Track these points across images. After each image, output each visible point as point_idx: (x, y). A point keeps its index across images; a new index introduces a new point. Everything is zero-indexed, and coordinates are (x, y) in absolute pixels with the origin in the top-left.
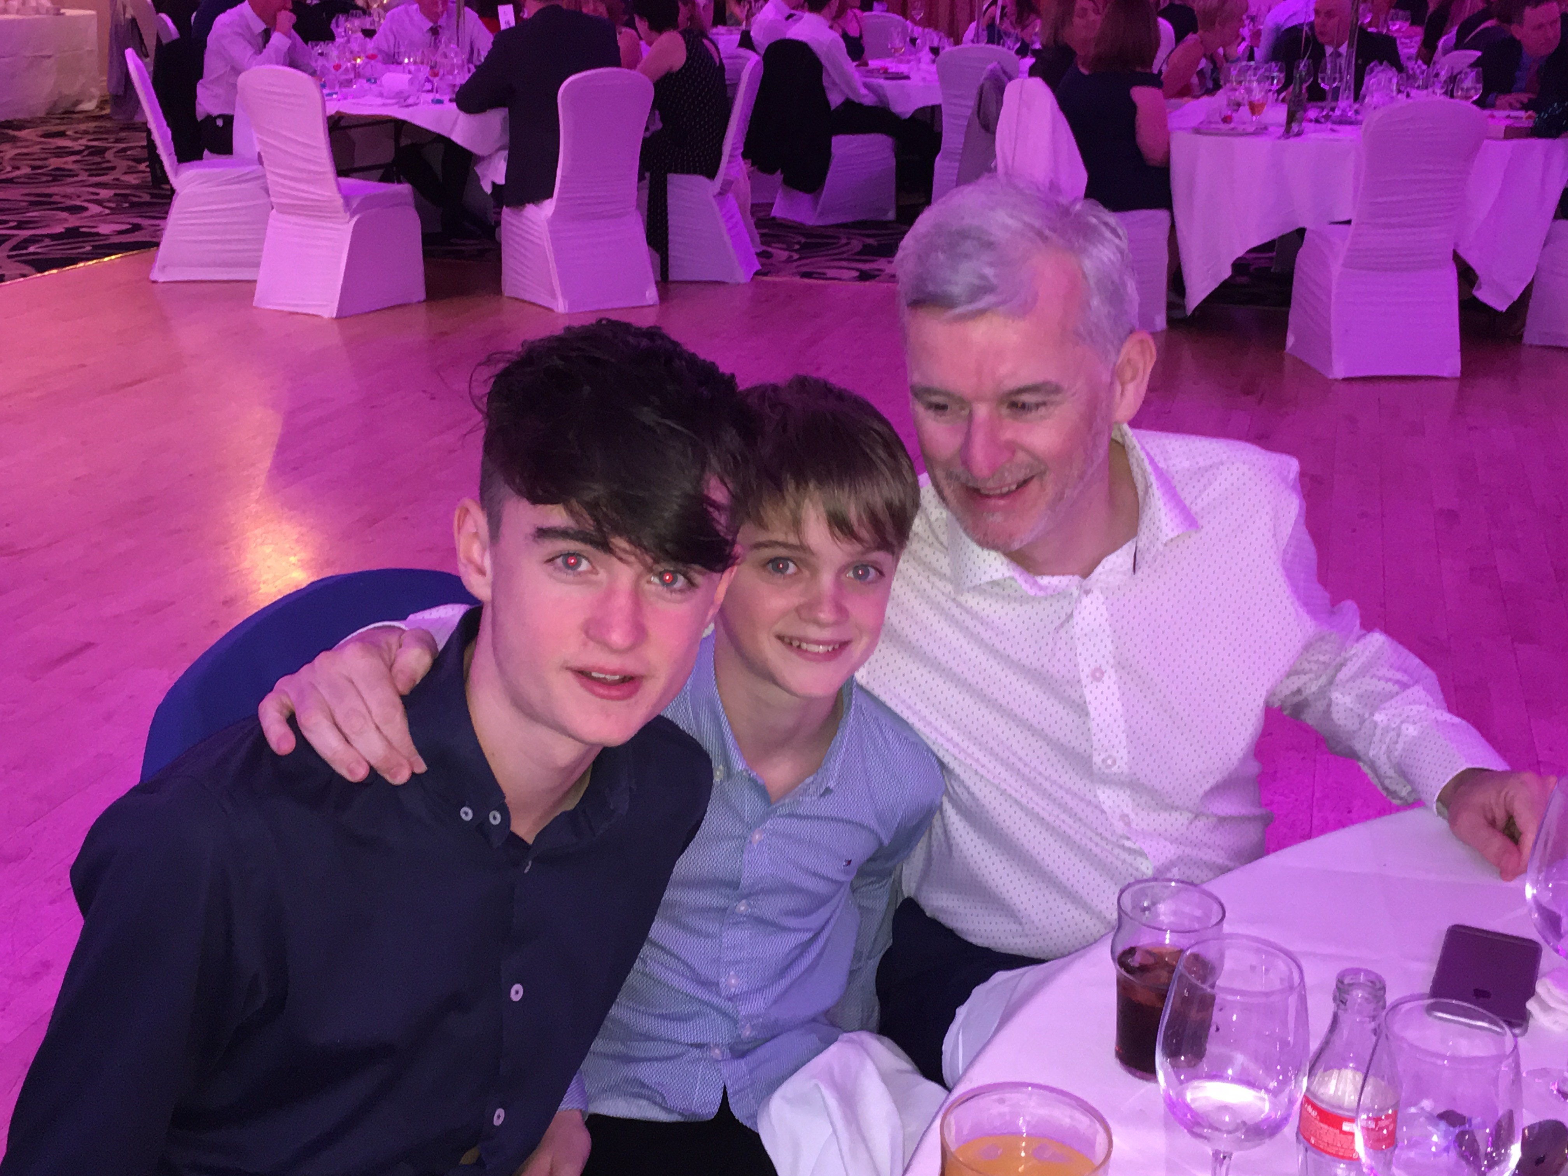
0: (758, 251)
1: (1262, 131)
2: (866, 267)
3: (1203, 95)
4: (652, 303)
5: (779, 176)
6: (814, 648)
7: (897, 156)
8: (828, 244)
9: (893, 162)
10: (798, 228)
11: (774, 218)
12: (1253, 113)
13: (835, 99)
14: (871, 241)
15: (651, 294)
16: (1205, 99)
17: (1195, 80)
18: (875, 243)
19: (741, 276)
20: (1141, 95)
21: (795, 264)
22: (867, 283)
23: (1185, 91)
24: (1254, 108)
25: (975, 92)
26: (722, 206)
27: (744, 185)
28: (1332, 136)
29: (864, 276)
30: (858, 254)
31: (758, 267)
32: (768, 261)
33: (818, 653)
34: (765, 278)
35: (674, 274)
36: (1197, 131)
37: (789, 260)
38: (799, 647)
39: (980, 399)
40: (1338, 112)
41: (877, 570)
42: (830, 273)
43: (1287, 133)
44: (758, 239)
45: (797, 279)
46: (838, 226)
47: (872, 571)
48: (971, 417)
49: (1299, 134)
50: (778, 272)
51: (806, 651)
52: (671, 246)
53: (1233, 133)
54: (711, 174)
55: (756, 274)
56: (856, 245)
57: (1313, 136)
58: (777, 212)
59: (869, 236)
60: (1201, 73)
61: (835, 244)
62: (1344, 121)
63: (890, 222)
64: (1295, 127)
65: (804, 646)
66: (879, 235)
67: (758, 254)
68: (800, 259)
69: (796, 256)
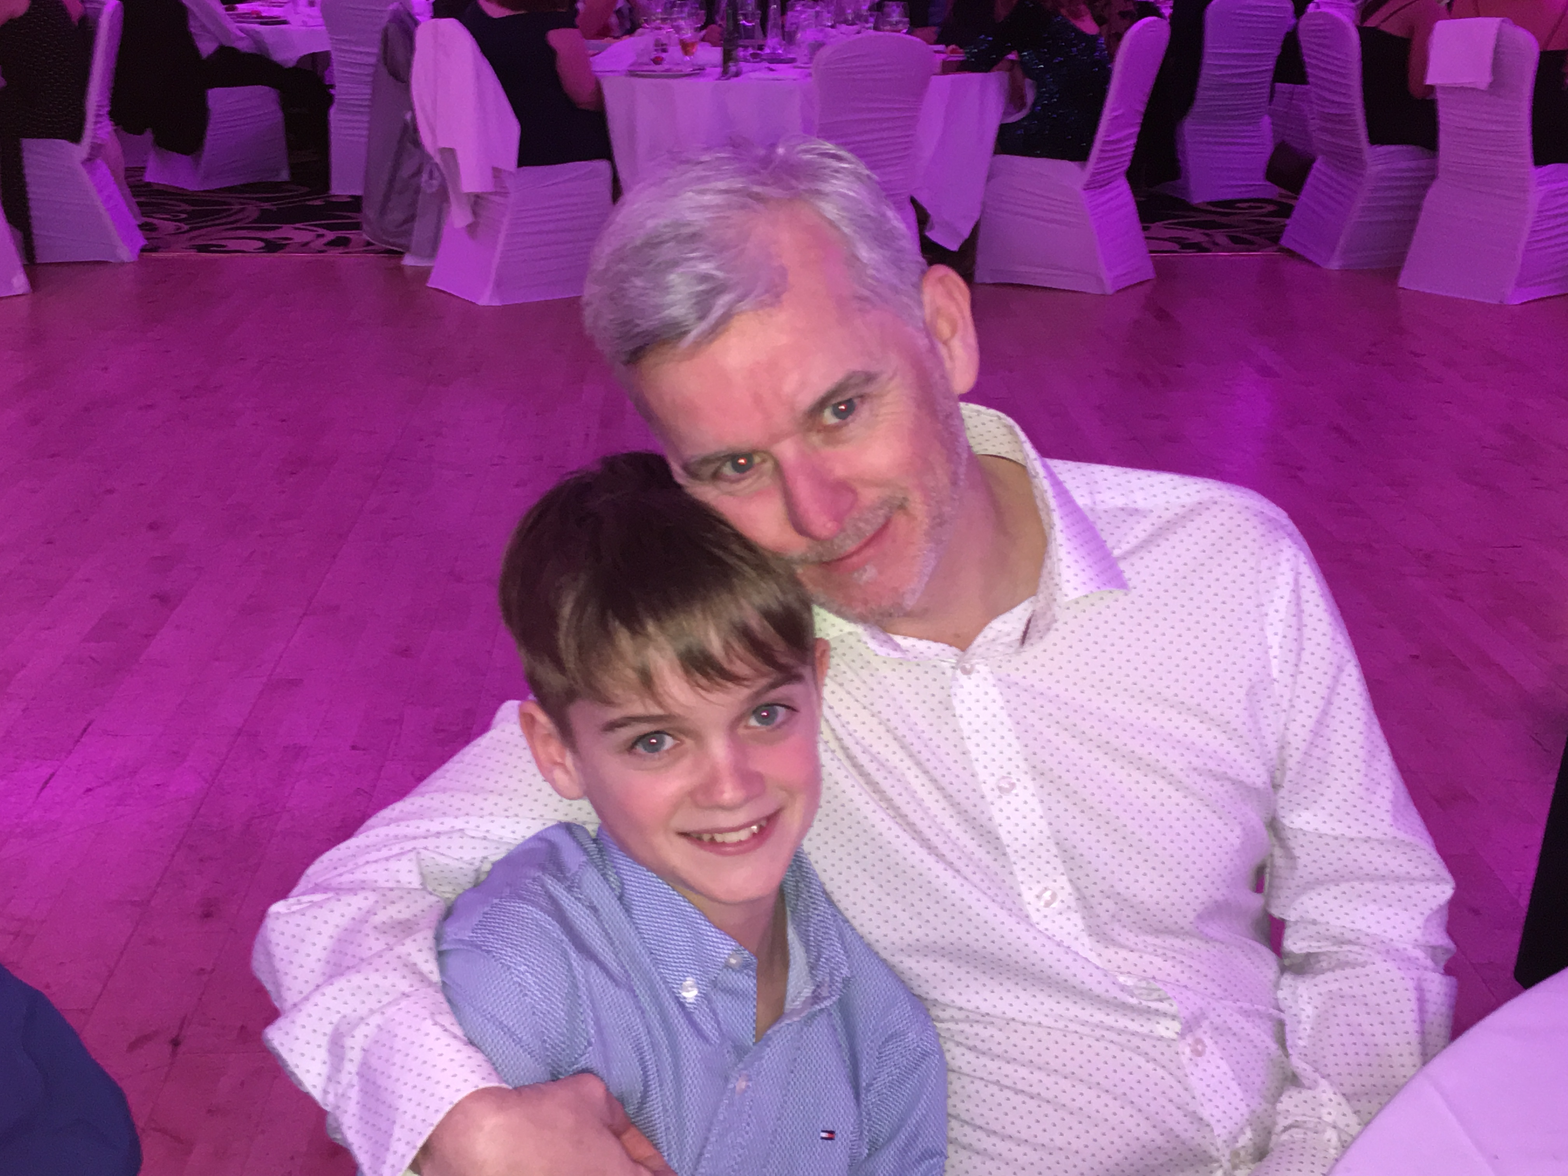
0: (138, 223)
1: (699, 71)
2: (270, 235)
3: (623, 35)
4: (21, 293)
5: (148, 136)
6: (733, 837)
7: (284, 108)
8: (218, 212)
9: (280, 115)
10: (179, 195)
11: (149, 184)
12: (686, 53)
13: (206, 47)
14: (266, 206)
15: (19, 282)
16: (627, 40)
17: (614, 20)
18: (274, 208)
19: (125, 254)
20: (558, 38)
21: (187, 236)
22: (276, 255)
23: (604, 32)
24: (686, 47)
25: (378, 36)
26: (92, 172)
27: (113, 148)
28: (771, 75)
29: (272, 247)
30: (255, 222)
31: (143, 242)
32: (154, 235)
33: (740, 842)
34: (154, 255)
35: (43, 256)
36: (632, 74)
37: (179, 232)
38: (712, 841)
39: (776, 438)
40: (767, 51)
41: (787, 707)
42: (232, 245)
43: (725, 74)
44: (136, 208)
45: (193, 255)
46: (230, 190)
47: (781, 711)
48: (779, 468)
49: (737, 74)
50: (168, 247)
51: (724, 844)
52: (35, 223)
53: (670, 74)
54: (75, 137)
55: (143, 250)
56: (252, 211)
57: (753, 75)
58: (149, 177)
59: (267, 200)
60: (619, 12)
61: (229, 210)
62: (775, 59)
63: (286, 183)
64: (733, 69)
65: (719, 838)
66: (279, 199)
67: (141, 227)
68: (191, 230)
69: (186, 227)
